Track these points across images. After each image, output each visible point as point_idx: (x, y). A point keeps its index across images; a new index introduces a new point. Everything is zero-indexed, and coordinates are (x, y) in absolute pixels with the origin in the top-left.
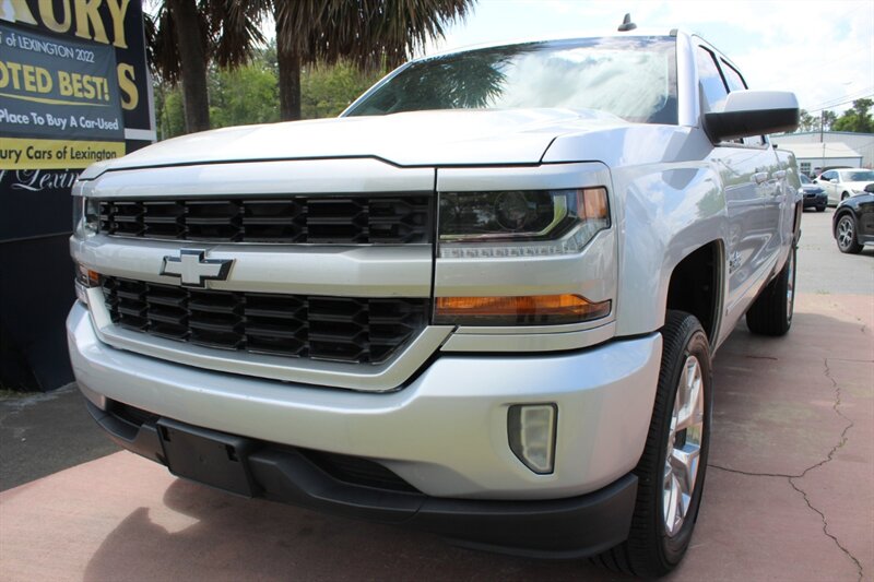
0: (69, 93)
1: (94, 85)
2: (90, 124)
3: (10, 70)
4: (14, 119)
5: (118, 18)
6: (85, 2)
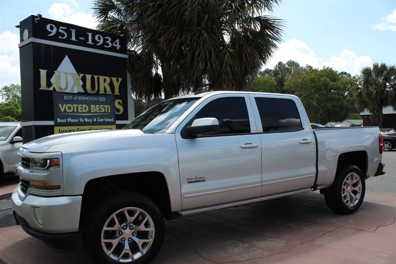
0: (94, 111)
1: (104, 108)
2: (102, 120)
3: (74, 107)
4: (73, 121)
5: (117, 85)
6: (104, 83)
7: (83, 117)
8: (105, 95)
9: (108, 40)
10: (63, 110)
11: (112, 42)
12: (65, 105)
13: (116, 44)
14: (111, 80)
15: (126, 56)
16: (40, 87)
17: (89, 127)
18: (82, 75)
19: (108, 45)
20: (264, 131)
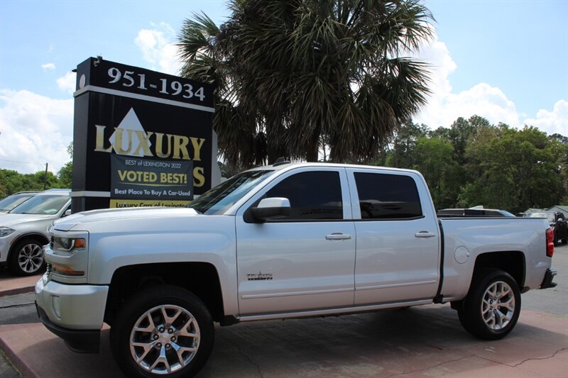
0: (165, 181)
1: (179, 177)
2: (174, 194)
3: (138, 175)
4: (135, 193)
5: (197, 148)
6: (180, 144)
7: (149, 189)
8: (181, 160)
9: (188, 88)
10: (122, 178)
11: (194, 91)
12: (125, 172)
13: (199, 93)
14: (190, 141)
15: (212, 110)
16: (95, 148)
17: (157, 202)
18: (150, 134)
19: (188, 94)
20: (362, 218)
